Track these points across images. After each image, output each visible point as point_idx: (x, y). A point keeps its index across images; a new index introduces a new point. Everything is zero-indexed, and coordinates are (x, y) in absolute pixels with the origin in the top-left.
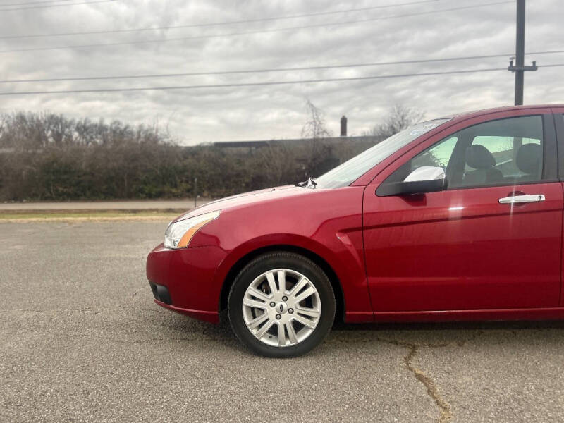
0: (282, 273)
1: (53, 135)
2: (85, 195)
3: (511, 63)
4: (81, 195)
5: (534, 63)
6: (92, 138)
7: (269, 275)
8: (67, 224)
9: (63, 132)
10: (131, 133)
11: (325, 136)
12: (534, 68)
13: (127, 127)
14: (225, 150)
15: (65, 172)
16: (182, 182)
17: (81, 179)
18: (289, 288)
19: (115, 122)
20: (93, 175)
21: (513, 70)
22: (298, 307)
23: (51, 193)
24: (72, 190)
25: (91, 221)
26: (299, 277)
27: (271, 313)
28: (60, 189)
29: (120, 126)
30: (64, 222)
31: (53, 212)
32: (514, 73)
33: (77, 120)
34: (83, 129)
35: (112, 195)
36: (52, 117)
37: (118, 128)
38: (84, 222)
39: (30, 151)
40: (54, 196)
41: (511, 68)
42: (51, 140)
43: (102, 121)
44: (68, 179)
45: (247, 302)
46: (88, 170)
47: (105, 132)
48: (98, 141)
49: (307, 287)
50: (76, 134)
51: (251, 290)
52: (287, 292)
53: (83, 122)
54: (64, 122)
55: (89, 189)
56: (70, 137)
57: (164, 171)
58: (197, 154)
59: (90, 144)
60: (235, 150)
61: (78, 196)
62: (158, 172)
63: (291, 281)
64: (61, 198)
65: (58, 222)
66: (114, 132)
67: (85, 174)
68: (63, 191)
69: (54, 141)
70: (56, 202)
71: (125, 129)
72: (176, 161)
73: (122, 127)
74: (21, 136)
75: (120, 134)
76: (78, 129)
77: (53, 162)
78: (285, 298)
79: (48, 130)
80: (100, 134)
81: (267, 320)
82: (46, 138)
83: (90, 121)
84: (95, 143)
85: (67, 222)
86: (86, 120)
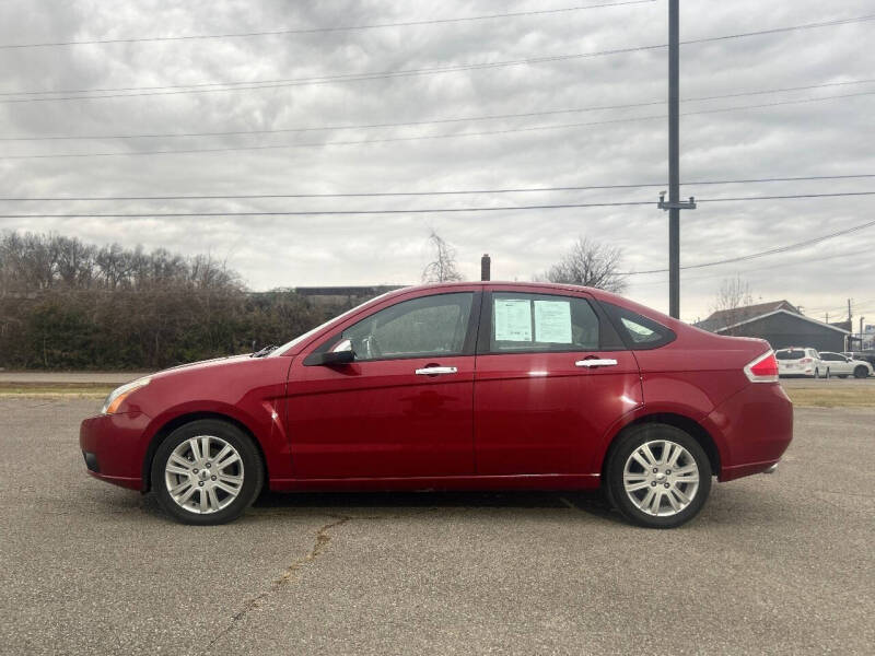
0: (206, 440)
1: (60, 269)
2: (94, 362)
3: (662, 198)
4: (89, 363)
5: (692, 199)
6: (122, 274)
7: (193, 442)
8: (47, 402)
9: (77, 264)
10: (184, 269)
11: (457, 282)
12: (691, 205)
13: (177, 259)
14: (311, 299)
15: (67, 328)
16: (241, 345)
17: (88, 338)
18: (213, 455)
19: (159, 252)
20: (108, 332)
21: (666, 209)
22: (221, 473)
23: (42, 358)
24: (74, 355)
25: (83, 398)
26: (224, 445)
27: (194, 480)
28: (57, 352)
29: (166, 257)
30: (44, 399)
31: (38, 386)
32: (668, 212)
33: (100, 247)
34: (108, 260)
35: (135, 363)
36: (61, 240)
37: (164, 260)
38: (72, 399)
39: (17, 296)
40: (46, 364)
41: (661, 205)
42: (57, 276)
43: (139, 249)
44: (69, 338)
45: (170, 468)
46: (101, 324)
47: (143, 266)
48: (132, 279)
49: (231, 454)
50: (97, 269)
51: (175, 456)
52: (210, 459)
53: (109, 251)
54: (78, 248)
55: (101, 354)
56: (87, 272)
57: (216, 329)
58: (268, 305)
59: (118, 284)
60: (325, 299)
61: (84, 364)
62: (207, 330)
63: (215, 448)
64: (58, 365)
65: (36, 399)
66: (158, 266)
67: (97, 331)
68: (61, 356)
69: (62, 278)
70: (49, 372)
71: (174, 263)
72: (235, 313)
73: (169, 259)
74: (11, 270)
75: (166, 269)
76: (100, 260)
77: (50, 313)
78: (208, 465)
79: (53, 262)
80: (135, 269)
81: (190, 486)
82: (50, 275)
83: (120, 249)
84: (127, 283)
85: (50, 399)
86: (113, 247)
